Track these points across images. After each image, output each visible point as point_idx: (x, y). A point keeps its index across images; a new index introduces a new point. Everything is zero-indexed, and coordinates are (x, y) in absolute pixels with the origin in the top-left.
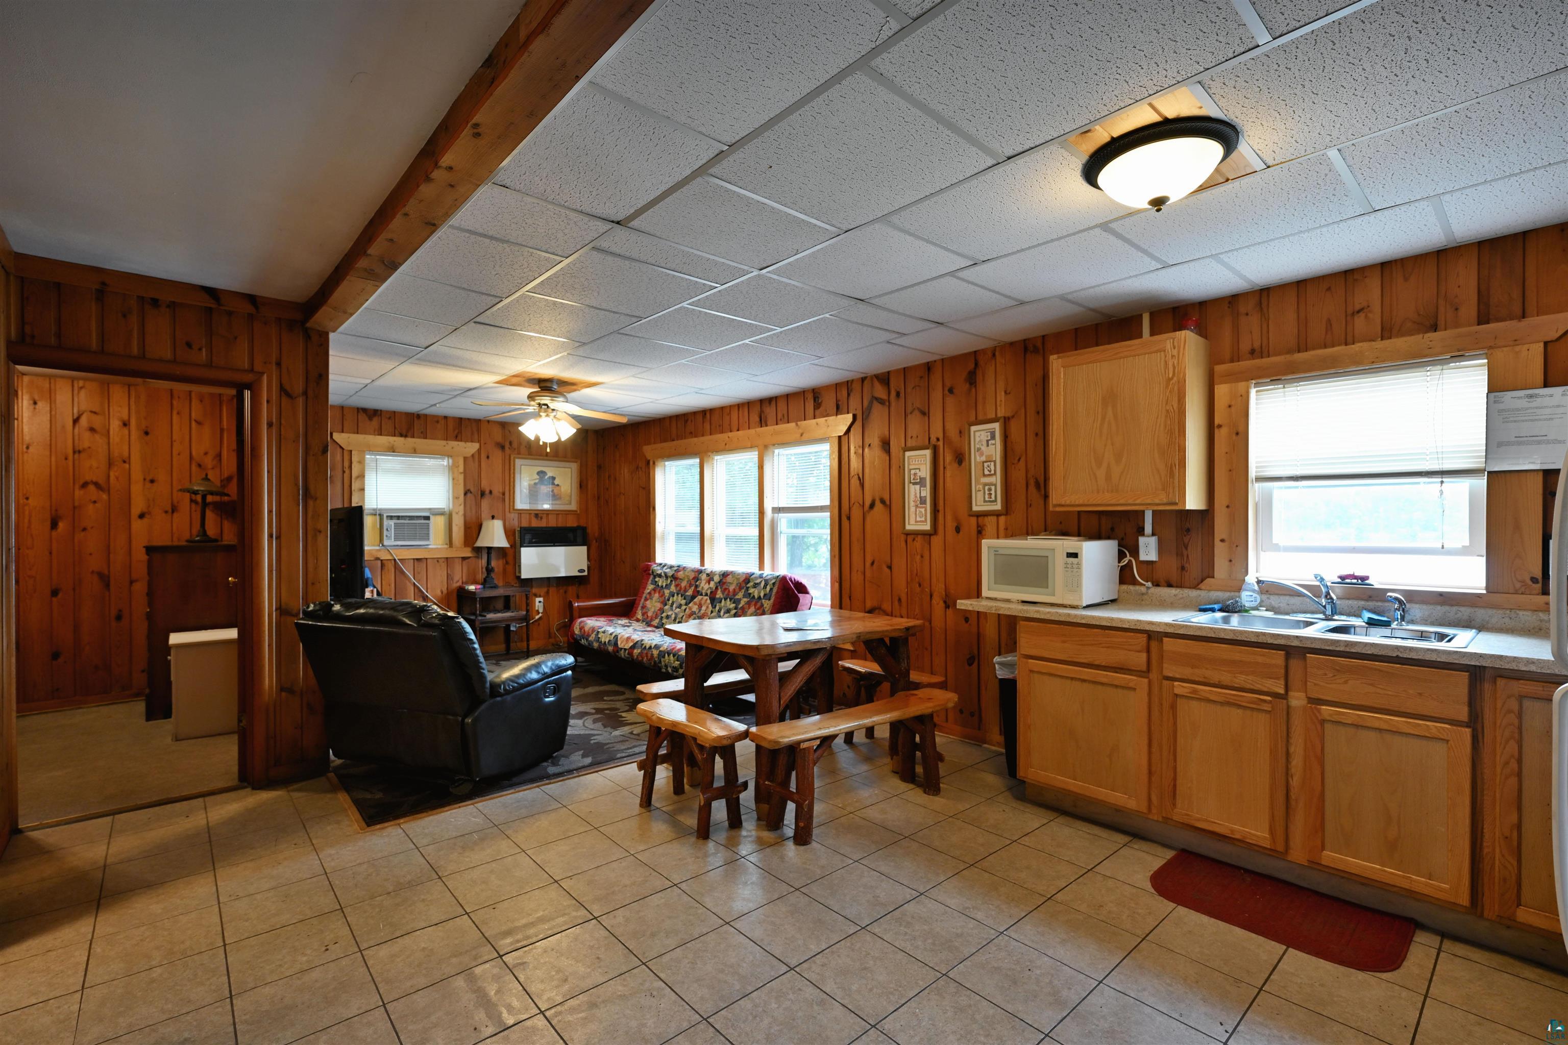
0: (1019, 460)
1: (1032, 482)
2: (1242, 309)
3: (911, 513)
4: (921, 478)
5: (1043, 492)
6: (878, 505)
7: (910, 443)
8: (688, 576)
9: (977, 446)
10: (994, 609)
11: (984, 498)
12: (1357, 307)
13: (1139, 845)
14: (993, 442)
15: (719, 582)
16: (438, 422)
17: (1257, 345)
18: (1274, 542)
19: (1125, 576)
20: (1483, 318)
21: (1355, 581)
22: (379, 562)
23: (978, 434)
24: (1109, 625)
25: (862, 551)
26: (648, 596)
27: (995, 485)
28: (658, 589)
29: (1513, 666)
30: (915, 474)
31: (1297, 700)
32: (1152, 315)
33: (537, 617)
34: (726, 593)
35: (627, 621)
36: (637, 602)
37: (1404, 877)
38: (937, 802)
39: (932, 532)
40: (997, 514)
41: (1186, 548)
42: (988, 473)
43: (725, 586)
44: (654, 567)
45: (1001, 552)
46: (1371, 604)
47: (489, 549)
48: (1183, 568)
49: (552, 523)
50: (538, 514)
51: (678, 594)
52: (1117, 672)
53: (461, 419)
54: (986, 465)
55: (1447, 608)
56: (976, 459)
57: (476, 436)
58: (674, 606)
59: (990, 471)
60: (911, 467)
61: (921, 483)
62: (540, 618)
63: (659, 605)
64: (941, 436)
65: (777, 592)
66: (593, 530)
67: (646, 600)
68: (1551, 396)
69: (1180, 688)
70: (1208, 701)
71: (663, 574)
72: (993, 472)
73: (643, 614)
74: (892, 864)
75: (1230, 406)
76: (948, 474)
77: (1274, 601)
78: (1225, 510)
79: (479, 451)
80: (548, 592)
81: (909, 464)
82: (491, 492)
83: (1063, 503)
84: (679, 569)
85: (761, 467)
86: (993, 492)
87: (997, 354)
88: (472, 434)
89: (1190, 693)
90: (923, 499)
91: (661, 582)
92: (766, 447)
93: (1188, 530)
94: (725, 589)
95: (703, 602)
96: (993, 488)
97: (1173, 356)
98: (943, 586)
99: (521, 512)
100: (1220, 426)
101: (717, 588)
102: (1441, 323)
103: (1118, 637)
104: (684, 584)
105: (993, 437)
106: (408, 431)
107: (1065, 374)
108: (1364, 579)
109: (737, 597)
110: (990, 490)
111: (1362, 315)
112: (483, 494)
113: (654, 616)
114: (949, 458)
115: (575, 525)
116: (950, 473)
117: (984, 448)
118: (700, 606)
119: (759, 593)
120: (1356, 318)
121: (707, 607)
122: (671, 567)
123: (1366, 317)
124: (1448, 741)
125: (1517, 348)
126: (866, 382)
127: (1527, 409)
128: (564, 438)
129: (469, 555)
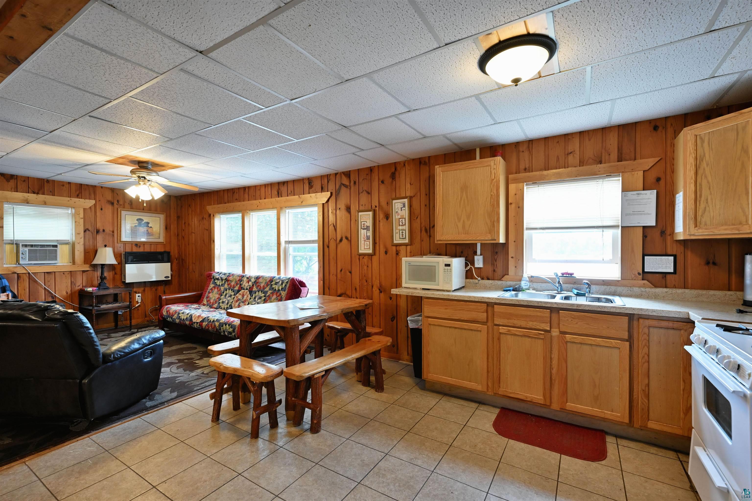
0: (417, 218)
1: (423, 229)
2: (521, 149)
3: (362, 244)
4: (367, 226)
5: (429, 234)
6: (344, 240)
7: (361, 208)
8: (235, 279)
9: (396, 210)
10: (410, 293)
11: (400, 237)
12: (570, 151)
13: (482, 407)
14: (404, 208)
15: (255, 282)
16: (63, 185)
17: (527, 166)
18: (533, 258)
19: (468, 275)
20: (620, 159)
21: (568, 275)
22: (16, 275)
23: (396, 204)
24: (468, 300)
25: (336, 264)
26: (210, 291)
27: (405, 230)
28: (217, 286)
29: (647, 313)
30: (364, 224)
31: (555, 333)
32: (481, 150)
33: (137, 305)
34: (259, 288)
35: (197, 306)
36: (203, 294)
37: (601, 412)
38: (383, 396)
39: (373, 254)
40: (406, 245)
41: (496, 261)
42: (402, 224)
43: (258, 284)
44: (214, 274)
45: (412, 264)
46: (576, 286)
47: (103, 266)
48: (494, 271)
49: (147, 249)
50: (137, 244)
51: (229, 289)
52: (472, 323)
53: (81, 185)
54: (400, 220)
55: (606, 287)
56: (396, 217)
57: (93, 196)
58: (227, 296)
59: (403, 223)
60: (362, 220)
61: (367, 228)
62: (139, 306)
63: (217, 296)
64: (377, 206)
65: (289, 287)
66: (174, 253)
67: (209, 293)
68: (646, 194)
69: (502, 329)
70: (515, 335)
71: (220, 278)
72: (404, 224)
73: (207, 301)
74: (368, 437)
75: (515, 194)
76: (381, 224)
77: (535, 285)
78: (513, 243)
79: (95, 205)
80: (144, 290)
81: (361, 219)
82: (104, 231)
83: (442, 239)
84: (230, 275)
85: (278, 219)
86: (404, 234)
87: (406, 164)
88: (90, 194)
89: (507, 332)
90: (368, 237)
91: (218, 283)
92: (281, 208)
93: (497, 253)
94: (258, 286)
95: (245, 293)
96: (404, 232)
97: (494, 169)
98: (379, 282)
99: (125, 243)
100: (511, 204)
101: (253, 285)
102: (603, 160)
103: (473, 306)
104: (233, 284)
105: (404, 206)
106: (39, 190)
107: (443, 175)
108: (572, 274)
109: (265, 290)
110: (402, 233)
111: (572, 155)
112: (98, 232)
113: (214, 302)
114: (382, 216)
115: (163, 251)
116: (382, 224)
117: (399, 211)
118: (243, 296)
119: (279, 287)
120: (569, 156)
121: (248, 296)
122: (225, 274)
123: (573, 155)
124: (619, 348)
125: (633, 173)
126: (337, 176)
127: (637, 199)
128: (156, 198)
129: (88, 269)
